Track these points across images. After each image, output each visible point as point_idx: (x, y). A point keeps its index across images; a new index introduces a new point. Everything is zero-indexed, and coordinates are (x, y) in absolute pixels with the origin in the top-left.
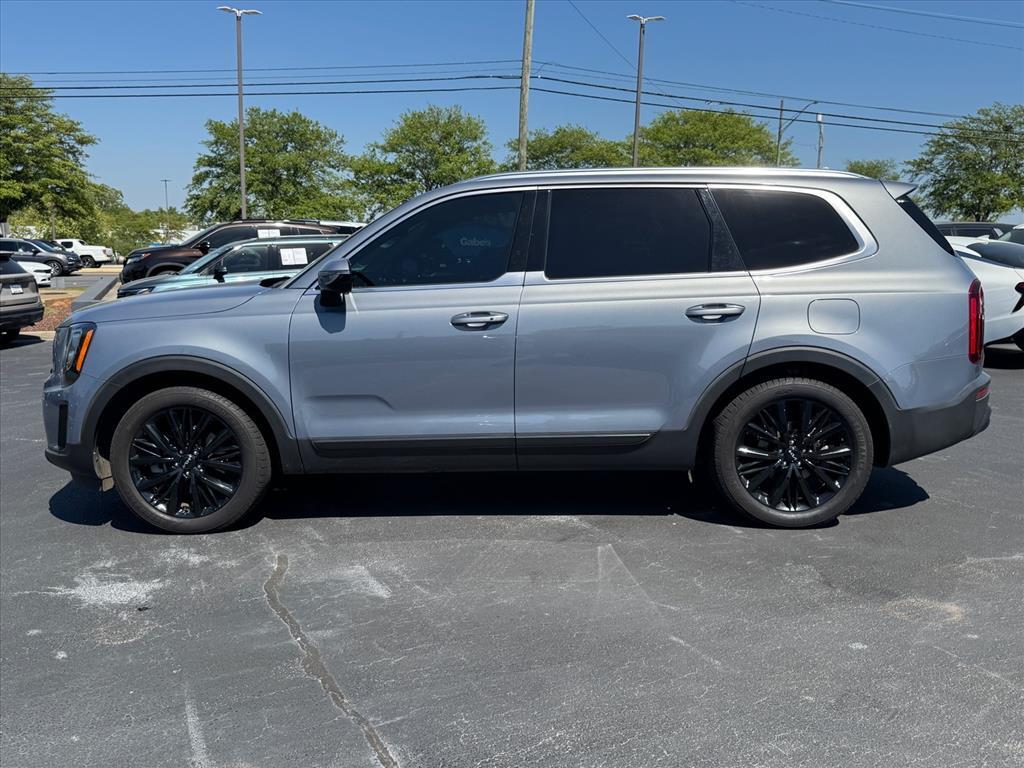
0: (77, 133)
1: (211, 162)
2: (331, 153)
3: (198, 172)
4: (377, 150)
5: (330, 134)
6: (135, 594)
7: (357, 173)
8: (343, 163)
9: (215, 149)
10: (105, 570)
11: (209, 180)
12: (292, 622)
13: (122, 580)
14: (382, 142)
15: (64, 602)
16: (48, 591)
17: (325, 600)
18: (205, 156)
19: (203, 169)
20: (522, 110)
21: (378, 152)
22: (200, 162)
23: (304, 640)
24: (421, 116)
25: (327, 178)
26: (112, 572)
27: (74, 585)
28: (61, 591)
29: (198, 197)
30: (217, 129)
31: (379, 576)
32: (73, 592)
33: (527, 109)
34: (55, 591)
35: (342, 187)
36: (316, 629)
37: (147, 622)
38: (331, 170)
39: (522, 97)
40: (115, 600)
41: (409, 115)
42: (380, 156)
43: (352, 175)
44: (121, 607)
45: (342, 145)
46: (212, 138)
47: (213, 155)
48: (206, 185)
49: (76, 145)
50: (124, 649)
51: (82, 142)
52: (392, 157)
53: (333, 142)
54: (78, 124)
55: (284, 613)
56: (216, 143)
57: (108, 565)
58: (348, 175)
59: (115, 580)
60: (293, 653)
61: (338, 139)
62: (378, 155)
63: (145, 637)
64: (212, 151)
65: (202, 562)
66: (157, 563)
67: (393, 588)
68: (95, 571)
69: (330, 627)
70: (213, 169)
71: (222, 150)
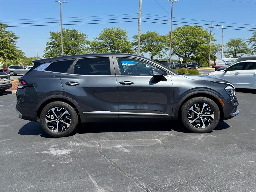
0: (14, 36)
1: (51, 44)
2: (84, 40)
3: (47, 47)
5: (84, 35)
6: (65, 152)
7: (91, 46)
8: (87, 43)
9: (52, 40)
10: (55, 147)
11: (50, 49)
12: (107, 158)
13: (61, 149)
14: (98, 37)
15: (48, 155)
16: (44, 152)
17: (114, 153)
18: (49, 42)
19: (49, 46)
20: (139, 27)
21: (97, 40)
22: (48, 44)
23: (112, 161)
24: (109, 30)
25: (83, 47)
26: (58, 148)
27: (49, 151)
28: (47, 152)
29: (47, 54)
30: (53, 34)
31: (126, 148)
32: (49, 152)
33: (140, 27)
34: (45, 152)
35: (87, 50)
36: (114, 159)
37: (72, 158)
38: (84, 45)
39: (139, 24)
40: (61, 154)
41: (106, 30)
42: (98, 41)
43: (90, 46)
44: (63, 155)
45: (87, 38)
46: (51, 37)
47: (51, 42)
48: (49, 50)
49: (14, 40)
50: (68, 164)
51: (15, 39)
52: (101, 41)
53: (85, 37)
54: (14, 34)
55: (105, 156)
56: (52, 38)
57: (56, 146)
58: (89, 46)
59: (59, 149)
60: (110, 164)
62: (97, 41)
63: (72, 161)
64: (51, 41)
65: (80, 145)
66: (68, 146)
67: (130, 150)
68: (53, 148)
69: (117, 159)
70: (51, 46)
71: (54, 40)
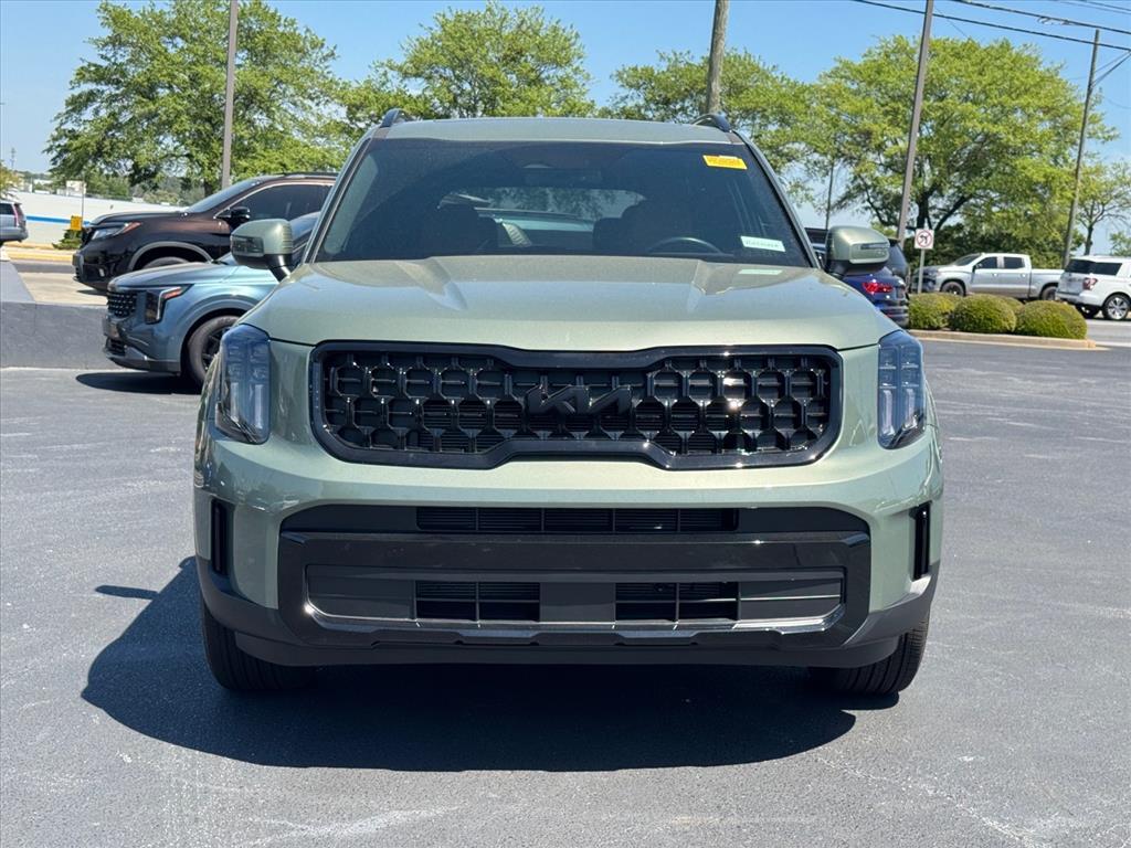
1: (100, 75)
2: (311, 73)
3: (76, 92)
4: (391, 74)
5: (312, 42)
7: (353, 110)
8: (329, 91)
9: (110, 54)
11: (96, 105)
14: (400, 60)
18: (90, 65)
19: (87, 87)
21: (393, 78)
22: (82, 75)
24: (470, 19)
25: (300, 116)
29: (73, 135)
30: (117, 18)
35: (325, 134)
38: (308, 102)
41: (450, 17)
42: (395, 83)
43: (343, 111)
45: (330, 62)
46: (107, 33)
47: (104, 63)
48: (88, 114)
53: (316, 55)
56: (115, 42)
58: (335, 112)
61: (326, 51)
64: (104, 56)
70: (104, 88)
71: (123, 56)
